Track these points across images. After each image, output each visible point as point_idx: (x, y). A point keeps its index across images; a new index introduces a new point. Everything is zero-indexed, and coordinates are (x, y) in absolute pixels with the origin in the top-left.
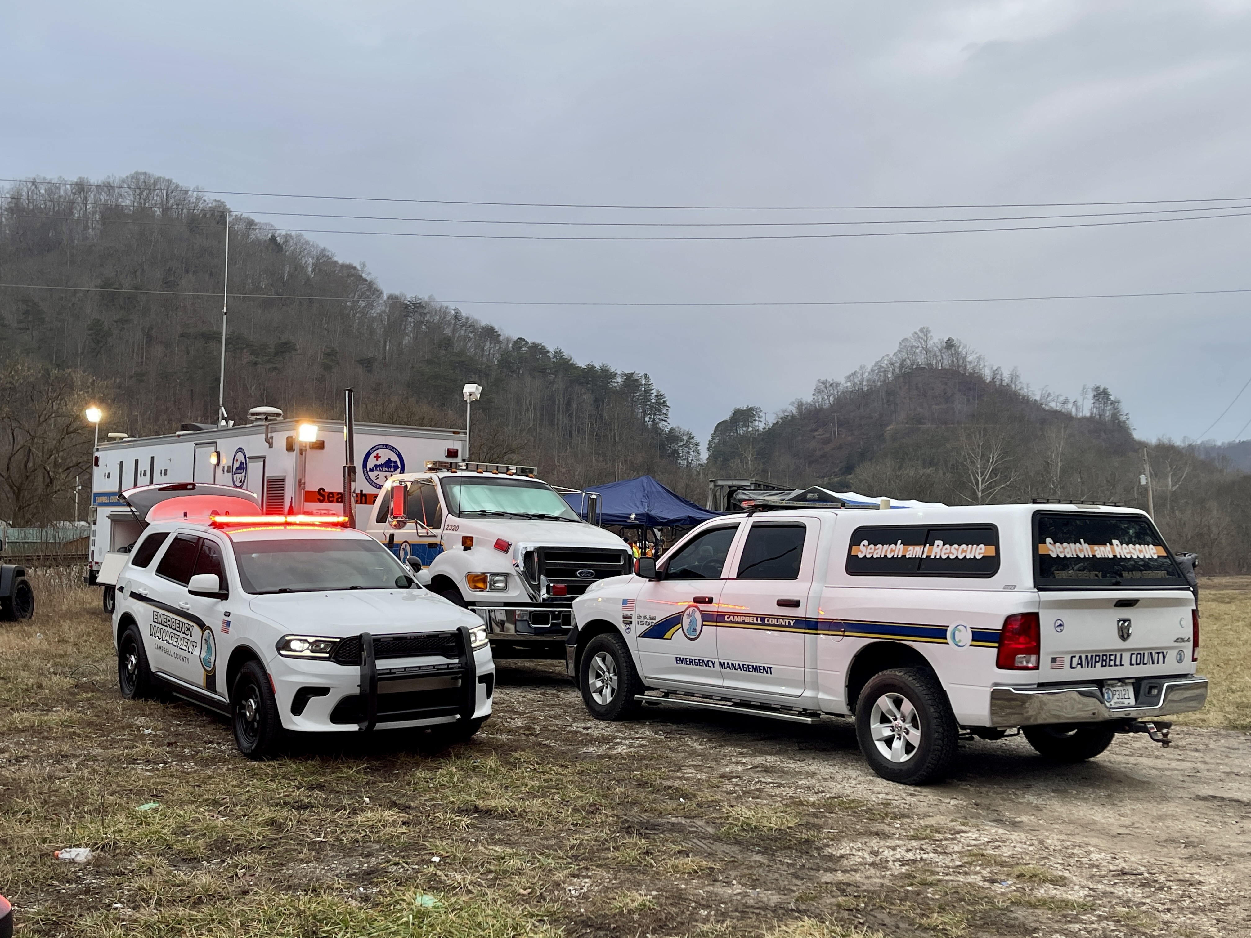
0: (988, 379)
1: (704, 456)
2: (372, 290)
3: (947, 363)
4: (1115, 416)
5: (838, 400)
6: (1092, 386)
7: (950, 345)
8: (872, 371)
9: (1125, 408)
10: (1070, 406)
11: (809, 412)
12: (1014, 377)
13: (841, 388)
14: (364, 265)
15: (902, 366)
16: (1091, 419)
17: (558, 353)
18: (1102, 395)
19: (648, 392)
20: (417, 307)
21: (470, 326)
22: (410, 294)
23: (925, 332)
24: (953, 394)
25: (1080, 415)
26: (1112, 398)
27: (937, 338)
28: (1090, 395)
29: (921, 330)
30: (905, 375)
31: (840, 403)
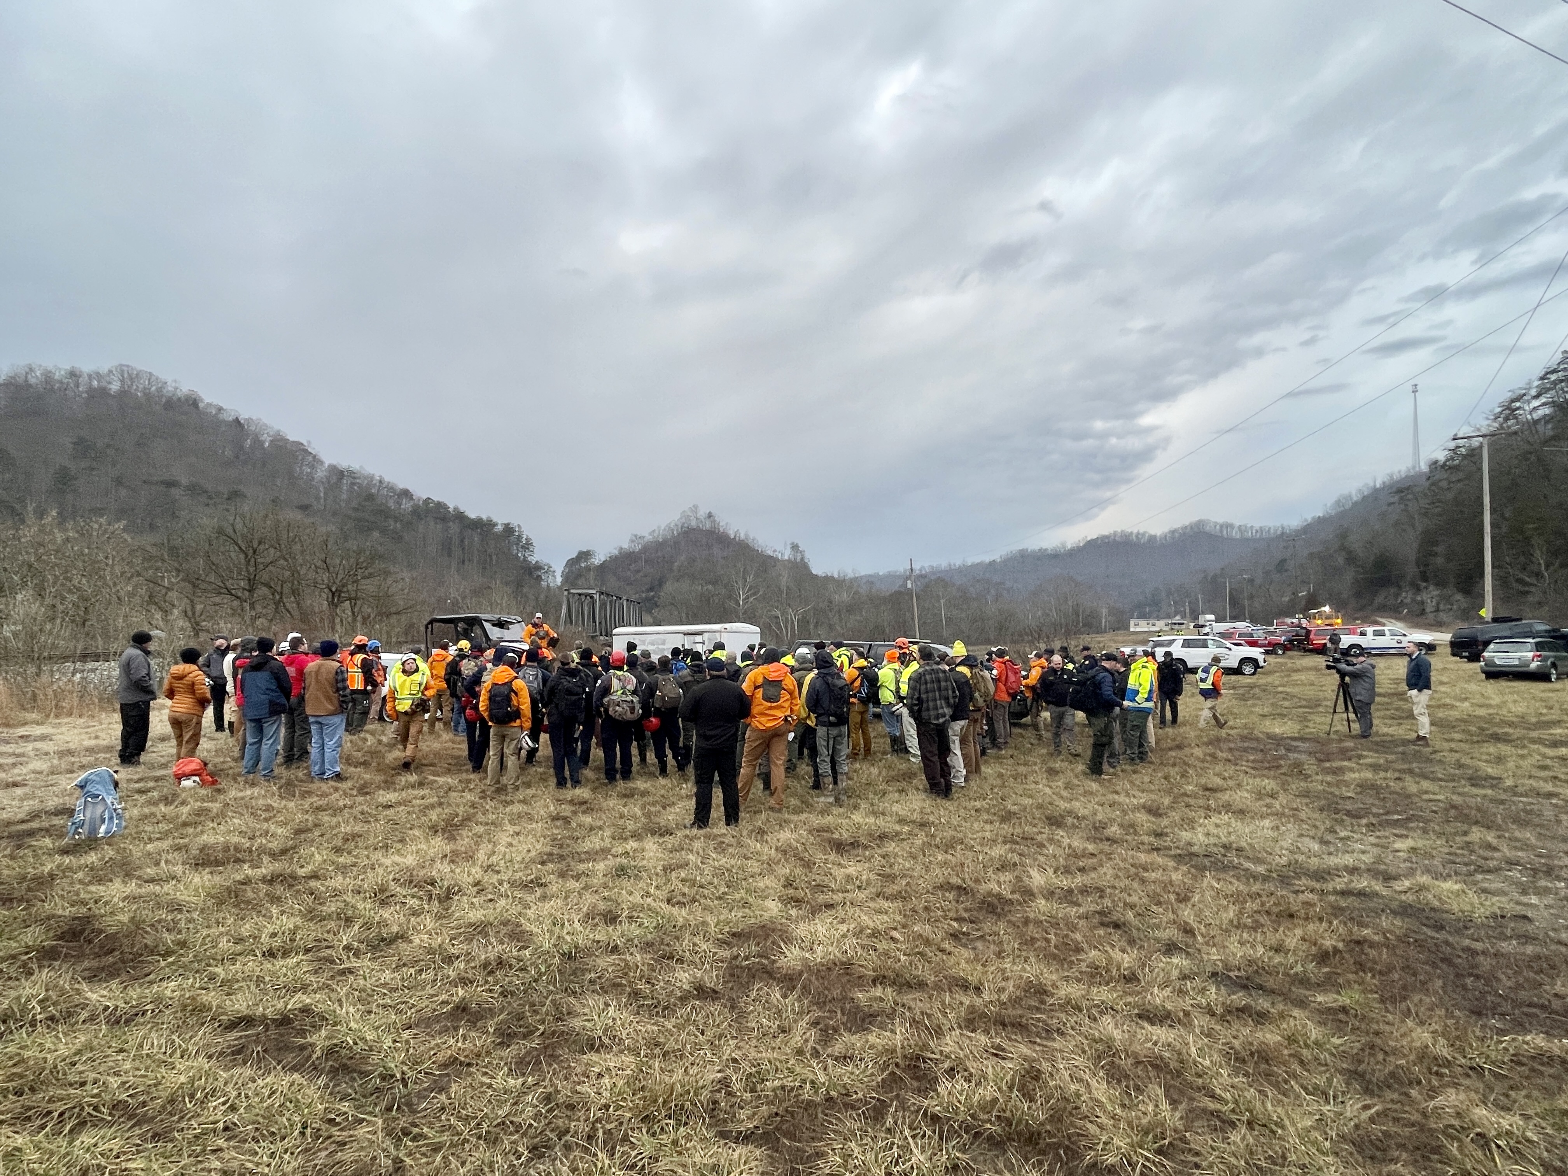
1: (559, 580)
2: (316, 460)
3: (708, 526)
4: (802, 559)
5: (644, 546)
6: (790, 542)
7: (710, 515)
9: (807, 555)
10: (777, 553)
11: (627, 553)
12: (746, 535)
13: (646, 539)
14: (309, 442)
15: (682, 528)
16: (789, 561)
17: (455, 509)
18: (795, 547)
19: (519, 537)
20: (351, 473)
21: (391, 488)
22: (343, 463)
23: (696, 507)
24: (713, 544)
25: (784, 558)
26: (800, 549)
27: (702, 513)
28: (789, 547)
29: (694, 506)
30: (686, 532)
31: (645, 549)
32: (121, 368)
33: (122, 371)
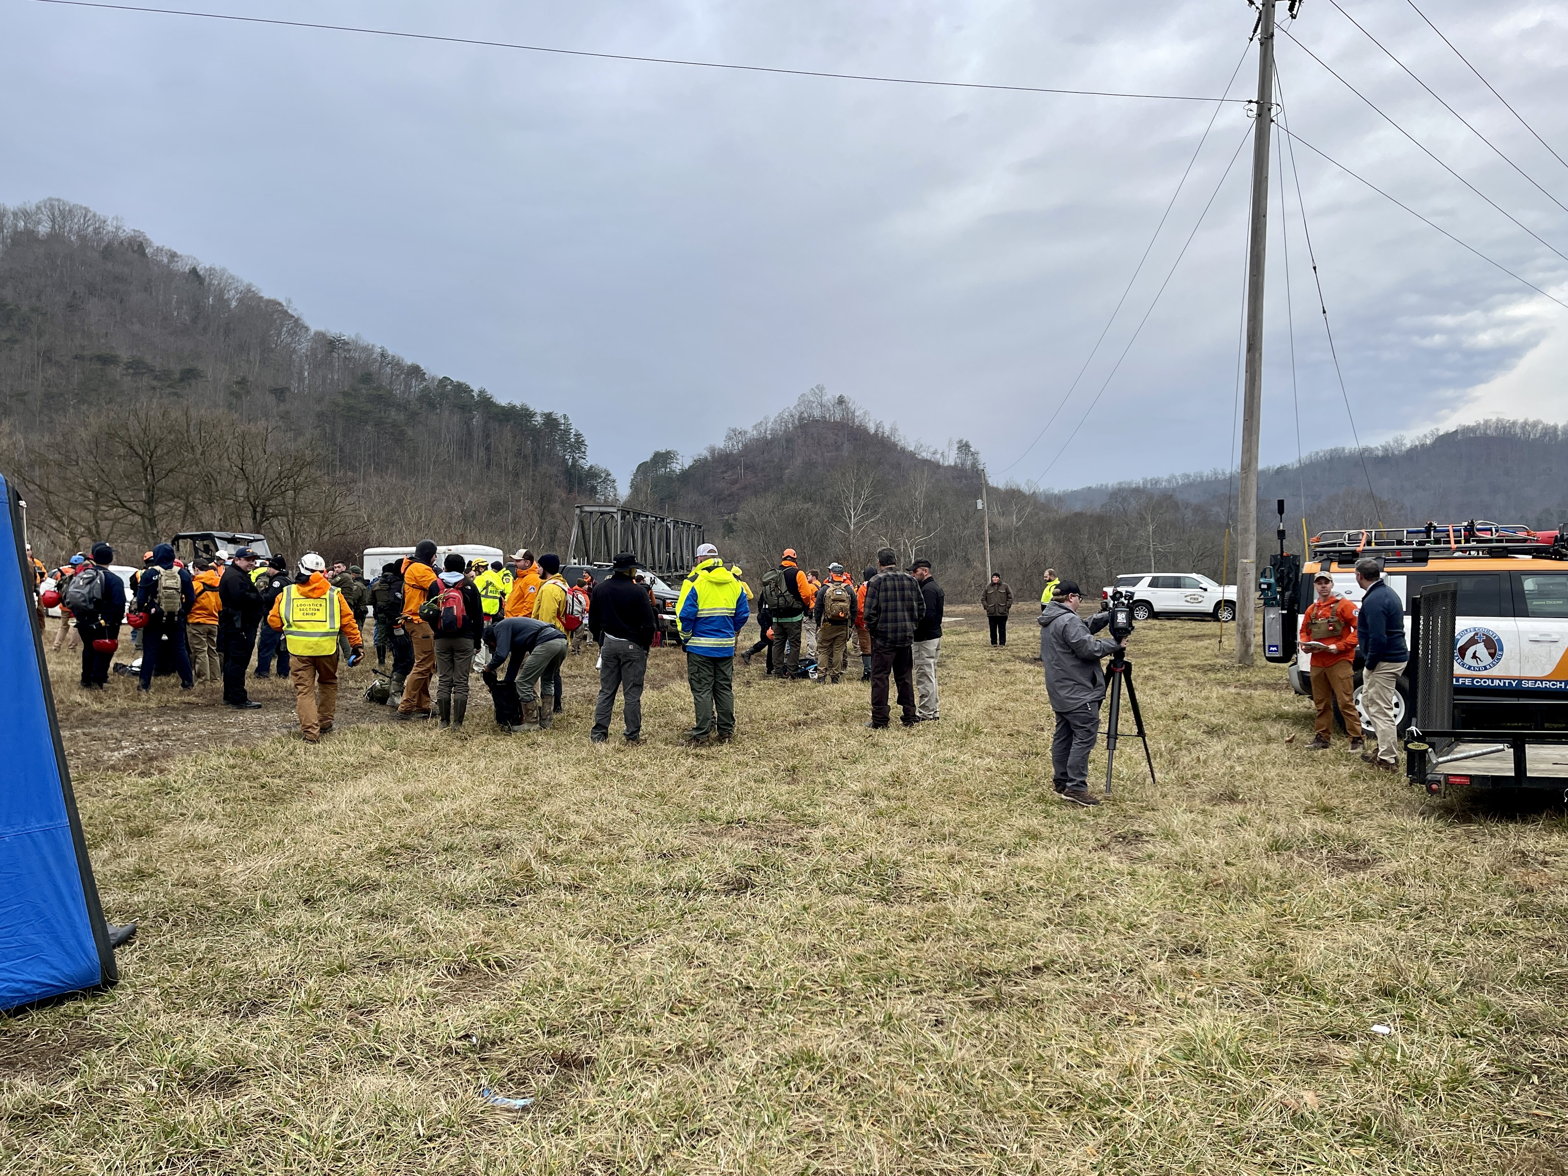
0: (872, 431)
2: (298, 326)
3: (838, 417)
4: (974, 465)
5: (745, 446)
6: (957, 439)
7: (841, 401)
8: (775, 421)
9: (982, 458)
10: (938, 456)
11: (720, 456)
12: (894, 430)
13: (748, 435)
15: (801, 418)
16: (954, 468)
17: (481, 393)
18: (964, 447)
19: (567, 431)
20: (344, 344)
21: (396, 364)
23: (820, 388)
24: (843, 444)
25: (946, 464)
26: (972, 449)
27: (830, 396)
28: (955, 447)
29: (817, 387)
30: (803, 426)
31: (747, 449)
32: (51, 204)
33: (52, 206)
